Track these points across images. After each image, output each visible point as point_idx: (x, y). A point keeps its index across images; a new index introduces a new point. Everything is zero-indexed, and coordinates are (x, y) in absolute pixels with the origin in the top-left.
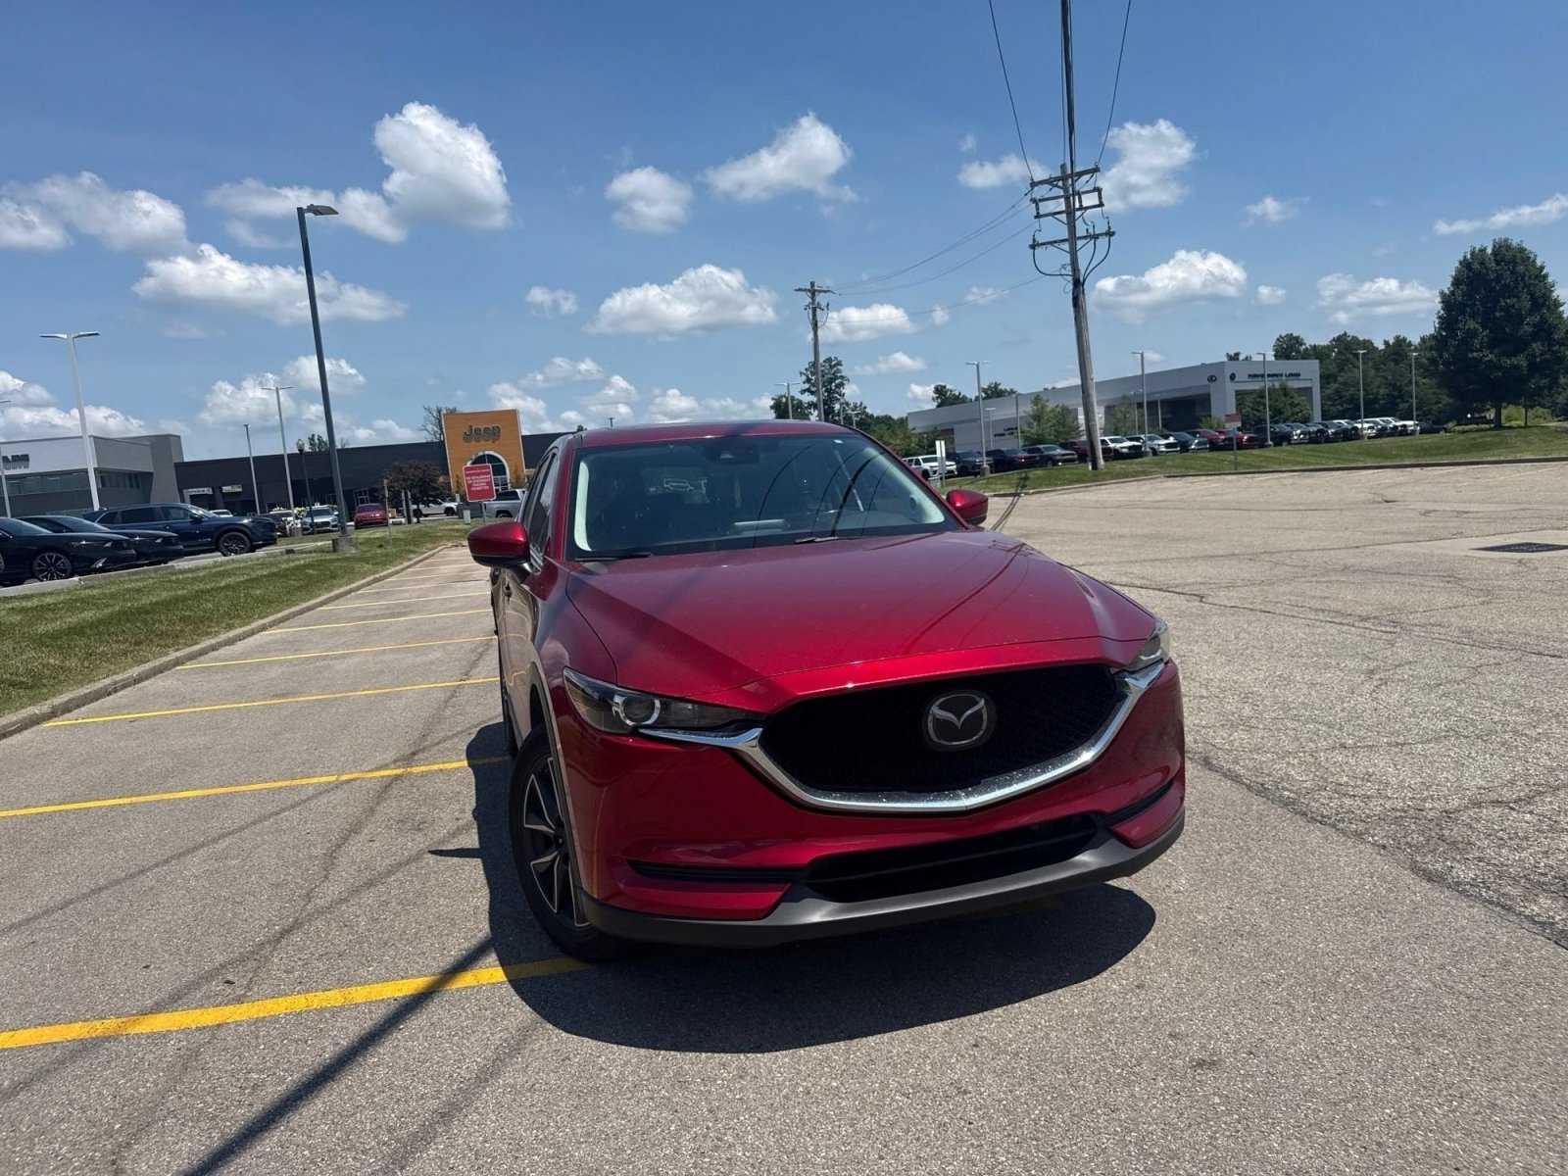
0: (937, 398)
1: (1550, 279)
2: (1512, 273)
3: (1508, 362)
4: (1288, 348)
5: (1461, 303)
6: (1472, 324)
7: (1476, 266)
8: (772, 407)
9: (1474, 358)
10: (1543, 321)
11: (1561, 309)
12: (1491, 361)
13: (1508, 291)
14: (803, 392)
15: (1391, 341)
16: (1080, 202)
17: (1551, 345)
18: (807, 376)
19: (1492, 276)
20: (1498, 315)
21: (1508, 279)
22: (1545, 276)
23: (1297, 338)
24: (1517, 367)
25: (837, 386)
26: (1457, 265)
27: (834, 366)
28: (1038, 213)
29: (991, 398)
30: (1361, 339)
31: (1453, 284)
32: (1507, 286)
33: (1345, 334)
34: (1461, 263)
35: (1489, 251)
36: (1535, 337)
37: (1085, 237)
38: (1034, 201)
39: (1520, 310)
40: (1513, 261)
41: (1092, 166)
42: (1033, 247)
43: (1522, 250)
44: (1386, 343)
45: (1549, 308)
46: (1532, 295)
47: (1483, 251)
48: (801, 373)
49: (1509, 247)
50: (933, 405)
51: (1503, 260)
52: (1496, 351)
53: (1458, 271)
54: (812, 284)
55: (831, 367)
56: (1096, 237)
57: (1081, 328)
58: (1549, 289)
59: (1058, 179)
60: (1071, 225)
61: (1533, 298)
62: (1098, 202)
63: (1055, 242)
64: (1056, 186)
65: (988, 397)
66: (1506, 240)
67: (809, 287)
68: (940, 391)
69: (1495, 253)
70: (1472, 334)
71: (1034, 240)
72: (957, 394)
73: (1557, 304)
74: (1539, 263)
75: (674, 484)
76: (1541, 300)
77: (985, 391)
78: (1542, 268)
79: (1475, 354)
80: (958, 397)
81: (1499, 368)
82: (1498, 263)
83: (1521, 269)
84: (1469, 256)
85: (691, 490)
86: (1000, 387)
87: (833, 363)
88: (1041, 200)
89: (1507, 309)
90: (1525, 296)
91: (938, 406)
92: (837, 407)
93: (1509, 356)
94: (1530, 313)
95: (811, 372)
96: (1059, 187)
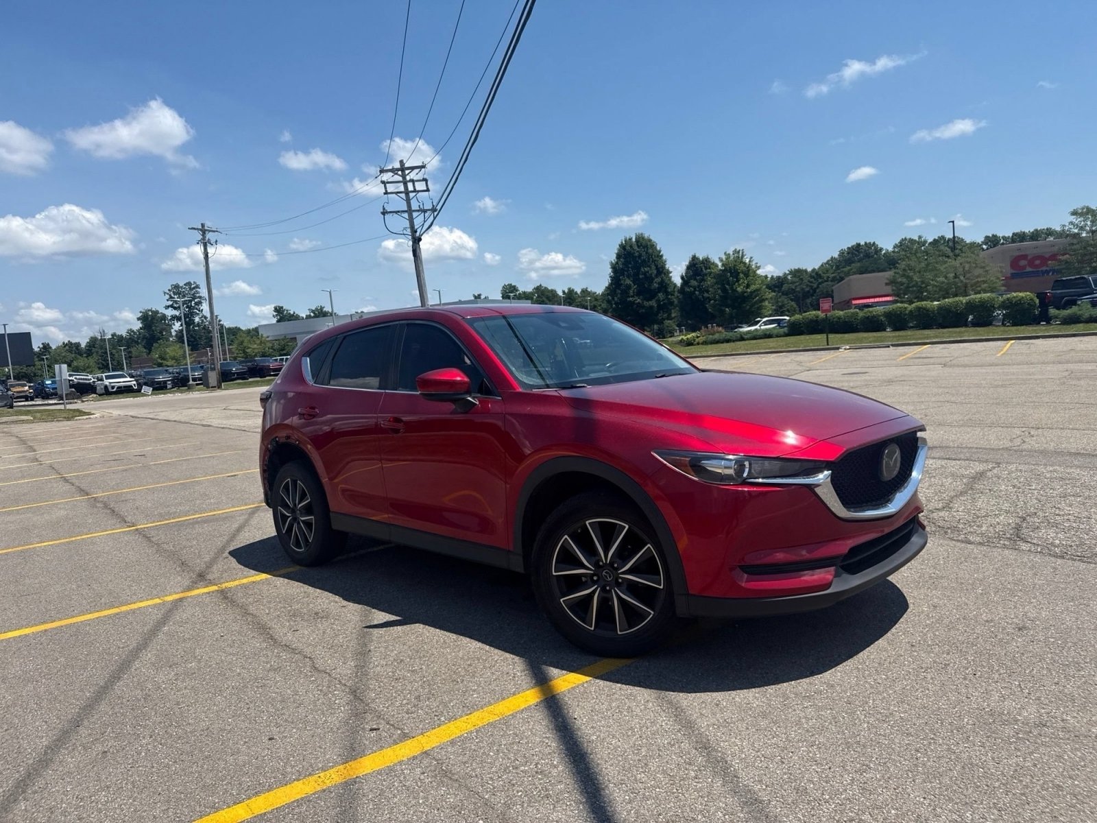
0: (277, 315)
1: (664, 258)
2: (646, 253)
3: (647, 304)
4: (509, 292)
5: (622, 269)
6: (628, 282)
7: (628, 248)
8: (138, 319)
9: (630, 301)
10: (663, 281)
11: (671, 275)
12: (639, 303)
13: (644, 263)
14: (167, 307)
15: (566, 291)
16: (414, 186)
17: (667, 295)
18: (170, 295)
19: (637, 254)
20: (641, 276)
21: (644, 257)
22: (662, 256)
23: (514, 286)
24: (651, 307)
25: (196, 304)
26: (618, 247)
27: (194, 288)
28: (386, 191)
29: (318, 317)
30: (550, 288)
31: (617, 258)
32: (644, 260)
33: (541, 285)
34: (620, 246)
35: (634, 240)
36: (659, 290)
37: (418, 211)
38: (383, 182)
39: (651, 274)
40: (646, 247)
41: (421, 164)
42: (384, 213)
43: (650, 240)
44: (564, 292)
45: (665, 274)
46: (656, 266)
47: (630, 239)
48: (165, 293)
49: (643, 238)
50: (274, 321)
51: (641, 245)
52: (641, 297)
53: (619, 250)
54: (203, 225)
55: (191, 289)
56: (425, 211)
57: (419, 271)
58: (664, 263)
59: (398, 170)
60: (408, 201)
61: (657, 268)
62: (425, 189)
63: (399, 212)
64: (397, 174)
65: (316, 316)
66: (642, 234)
67: (201, 228)
68: (279, 310)
69: (637, 241)
70: (629, 287)
71: (384, 209)
72: (292, 313)
73: (669, 272)
74: (658, 249)
75: (78, 377)
76: (661, 270)
77: (313, 311)
78: (660, 251)
79: (631, 299)
80: (293, 315)
81: (643, 307)
82: (638, 247)
83: (650, 251)
84: (624, 242)
85: (94, 382)
86: (324, 309)
87: (193, 286)
88: (388, 183)
89: (645, 274)
90: (653, 267)
91: (278, 321)
92: (197, 319)
93: (648, 300)
94: (657, 276)
95: (174, 292)
96: (399, 175)
